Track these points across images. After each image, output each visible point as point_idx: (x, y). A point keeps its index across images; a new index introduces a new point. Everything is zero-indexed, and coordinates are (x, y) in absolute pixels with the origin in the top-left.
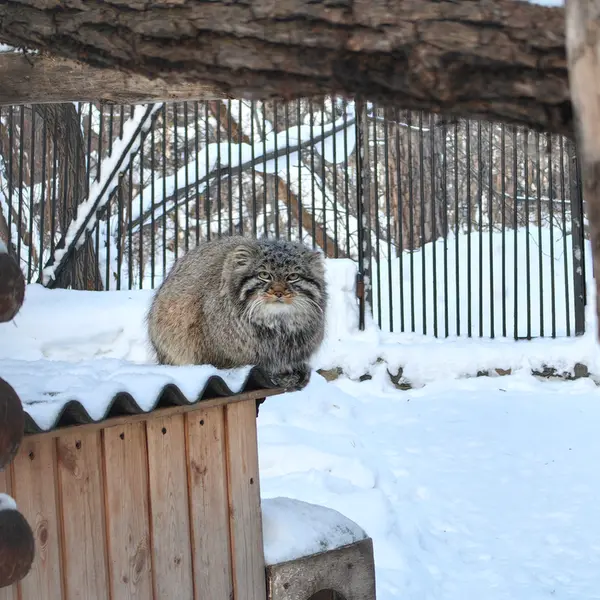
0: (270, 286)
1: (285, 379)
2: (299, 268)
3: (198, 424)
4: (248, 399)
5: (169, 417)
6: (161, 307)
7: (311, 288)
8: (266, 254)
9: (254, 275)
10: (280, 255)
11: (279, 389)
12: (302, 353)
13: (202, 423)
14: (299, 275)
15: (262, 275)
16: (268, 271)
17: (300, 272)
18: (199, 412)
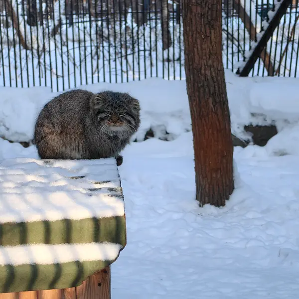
0: (111, 118)
7: (131, 119)
15: (107, 112)
17: (125, 111)
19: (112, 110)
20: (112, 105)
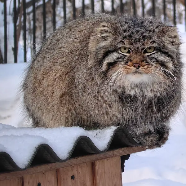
0: (130, 59)
1: (147, 138)
2: (154, 42)
3: (70, 178)
4: (114, 156)
5: (44, 173)
6: (35, 79)
7: (166, 59)
8: (125, 31)
9: (116, 50)
10: (138, 32)
11: (141, 147)
12: (162, 117)
13: (73, 178)
14: (155, 48)
15: (122, 50)
16: (127, 46)
17: (155, 45)
18: (70, 168)
19: (131, 44)
20: (130, 36)
